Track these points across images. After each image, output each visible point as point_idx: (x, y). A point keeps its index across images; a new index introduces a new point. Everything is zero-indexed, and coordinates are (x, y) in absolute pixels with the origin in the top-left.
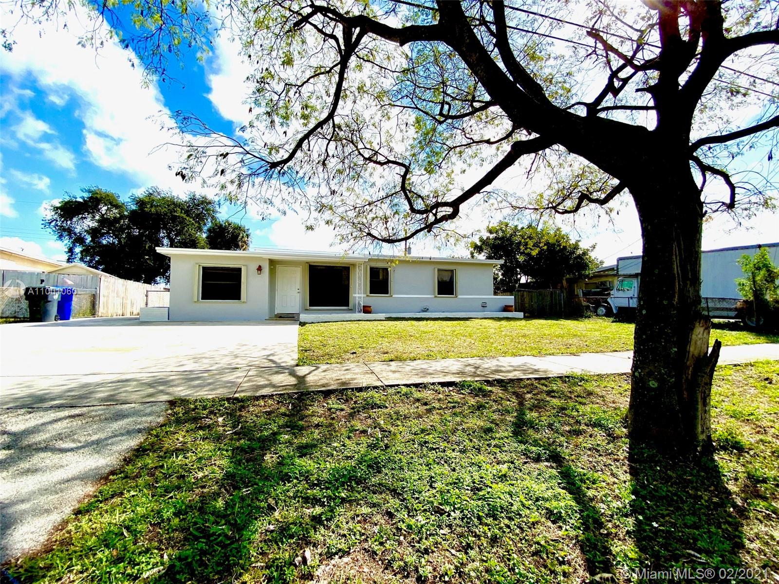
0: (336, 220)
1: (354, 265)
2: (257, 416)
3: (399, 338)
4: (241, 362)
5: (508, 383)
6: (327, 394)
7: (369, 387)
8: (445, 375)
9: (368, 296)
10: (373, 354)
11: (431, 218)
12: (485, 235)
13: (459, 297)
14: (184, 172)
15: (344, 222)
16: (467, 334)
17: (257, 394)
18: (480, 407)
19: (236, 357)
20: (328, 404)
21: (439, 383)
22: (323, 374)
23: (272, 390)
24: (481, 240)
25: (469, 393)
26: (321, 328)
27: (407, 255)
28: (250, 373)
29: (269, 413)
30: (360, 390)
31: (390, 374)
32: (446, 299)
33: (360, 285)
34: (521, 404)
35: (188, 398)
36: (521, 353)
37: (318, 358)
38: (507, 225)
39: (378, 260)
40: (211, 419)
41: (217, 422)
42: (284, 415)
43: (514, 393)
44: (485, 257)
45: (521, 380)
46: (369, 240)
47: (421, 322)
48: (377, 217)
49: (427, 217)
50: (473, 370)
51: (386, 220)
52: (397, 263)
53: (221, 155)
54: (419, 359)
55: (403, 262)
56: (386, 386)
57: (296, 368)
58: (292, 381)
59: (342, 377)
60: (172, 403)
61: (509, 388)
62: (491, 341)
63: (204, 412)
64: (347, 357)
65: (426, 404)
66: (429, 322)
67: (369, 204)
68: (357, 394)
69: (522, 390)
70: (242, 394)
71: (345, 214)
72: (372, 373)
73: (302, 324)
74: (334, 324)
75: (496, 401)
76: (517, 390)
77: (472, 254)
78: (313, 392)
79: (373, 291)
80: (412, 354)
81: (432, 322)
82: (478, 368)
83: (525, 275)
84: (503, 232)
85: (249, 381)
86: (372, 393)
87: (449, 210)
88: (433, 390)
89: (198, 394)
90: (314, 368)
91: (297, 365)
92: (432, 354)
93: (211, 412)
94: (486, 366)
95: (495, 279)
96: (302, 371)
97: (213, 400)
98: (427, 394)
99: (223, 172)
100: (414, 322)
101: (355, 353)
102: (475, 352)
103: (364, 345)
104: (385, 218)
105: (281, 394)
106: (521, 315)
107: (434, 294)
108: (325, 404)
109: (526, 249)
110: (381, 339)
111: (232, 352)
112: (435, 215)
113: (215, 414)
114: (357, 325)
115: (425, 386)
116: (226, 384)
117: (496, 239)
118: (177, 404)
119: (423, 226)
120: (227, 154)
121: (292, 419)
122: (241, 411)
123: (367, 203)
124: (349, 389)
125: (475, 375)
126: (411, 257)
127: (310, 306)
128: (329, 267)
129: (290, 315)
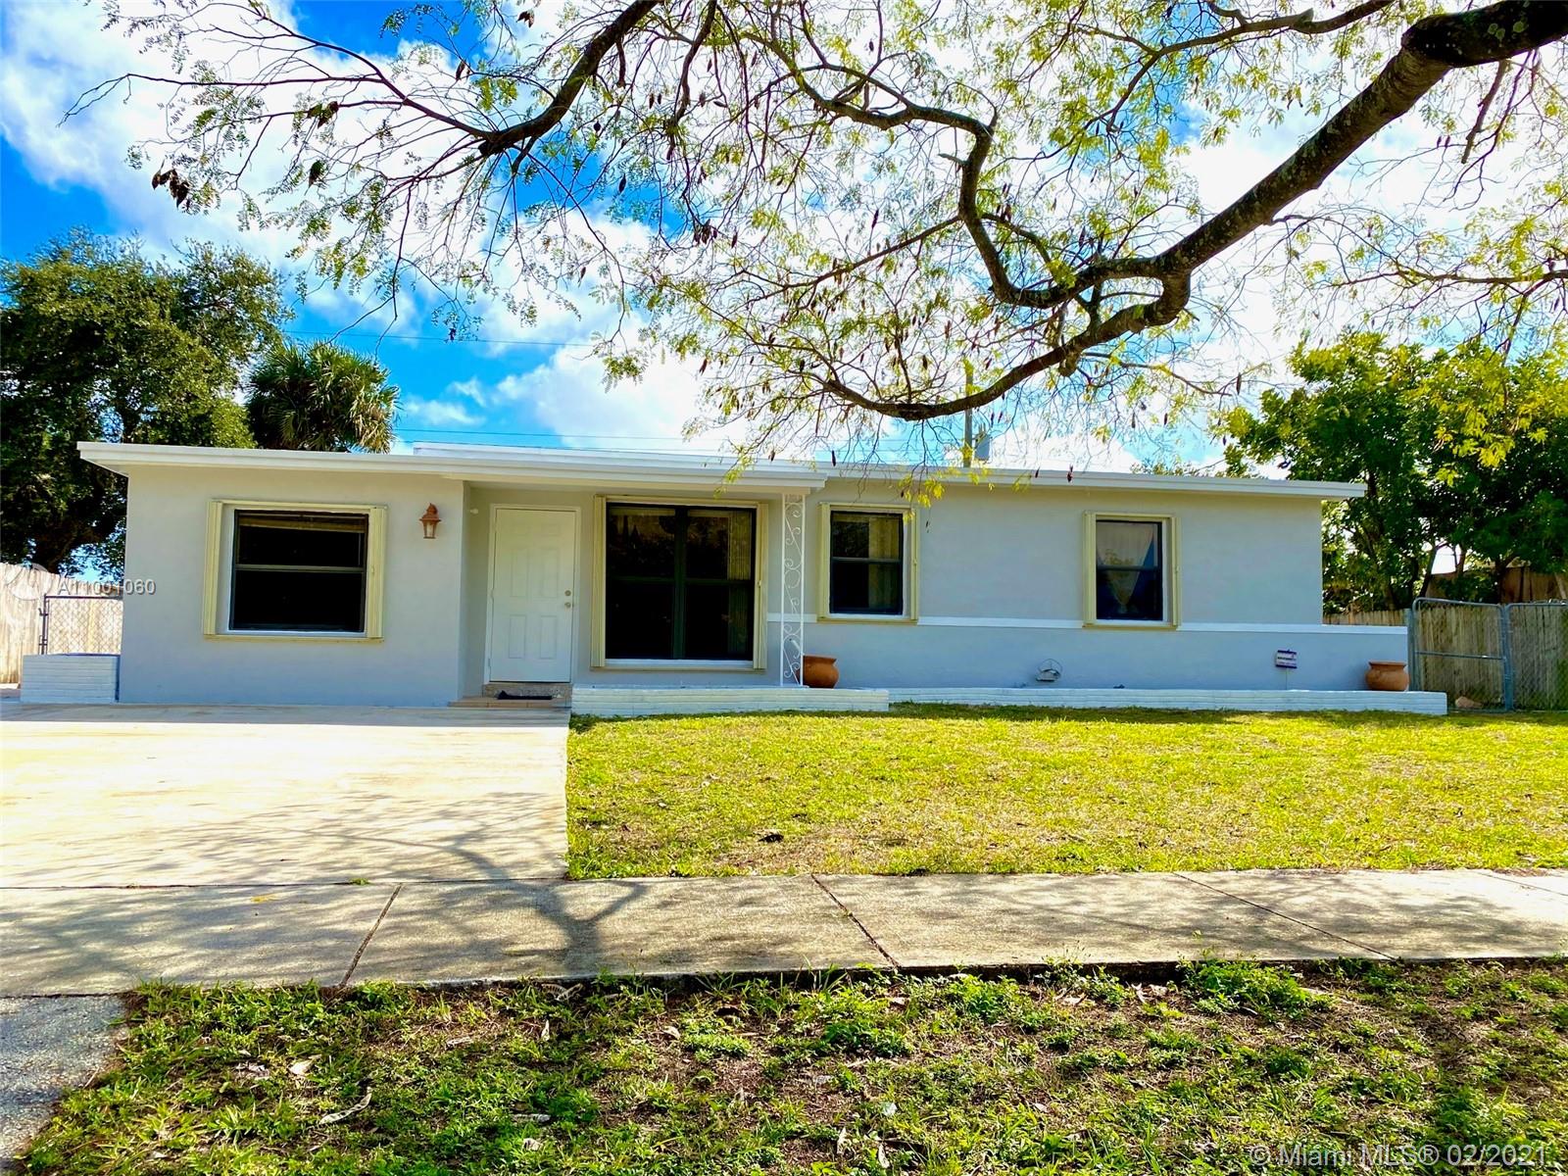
0: (711, 336)
1: (772, 503)
2: (427, 1062)
3: (948, 785)
4: (367, 859)
5: (1391, 978)
6: (683, 991)
7: (836, 974)
8: (1135, 939)
9: (821, 619)
10: (847, 845)
11: (1076, 322)
12: (1288, 383)
13: (1183, 627)
14: (183, 173)
15: (738, 343)
16: (1218, 776)
17: (427, 983)
18: (1277, 1069)
19: (349, 839)
20: (682, 1028)
21: (1112, 969)
22: (661, 915)
23: (479, 966)
24: (1271, 403)
25: (1233, 1012)
26: (650, 740)
27: (975, 464)
28: (400, 902)
29: (472, 1054)
30: (804, 981)
31: (916, 922)
32: (1130, 635)
33: (792, 577)
34: (1450, 1062)
35: (187, 985)
36: (1443, 854)
37: (639, 856)
38: (1376, 344)
39: (863, 485)
40: (267, 1064)
41: (286, 1076)
42: (526, 1062)
43: (1418, 1018)
44: (1286, 472)
45: (1447, 964)
46: (833, 408)
47: (1029, 726)
48: (862, 322)
49: (1060, 315)
50: (1247, 920)
51: (896, 331)
52: (938, 492)
53: (311, 113)
54: (1029, 870)
55: (962, 491)
56: (902, 971)
57: (566, 891)
58: (552, 937)
59: (735, 930)
60: (135, 1004)
61: (1399, 996)
62: (1320, 803)
63: (243, 1038)
64: (746, 853)
65: (1060, 1047)
66: (1062, 724)
67: (838, 272)
68: (792, 997)
69: (1449, 1005)
70: (376, 981)
71: (742, 312)
72: (849, 917)
73: (582, 723)
74: (697, 723)
75: (1345, 1049)
76: (1431, 1005)
77: (1233, 457)
78: (625, 981)
79: (839, 604)
80: (1001, 851)
81: (1073, 728)
82: (1268, 910)
83: (1452, 543)
84: (1362, 371)
85: (397, 928)
86: (849, 996)
87: (1147, 290)
88: (1090, 995)
89: (222, 972)
90: (626, 891)
91: (567, 878)
92: (1079, 851)
93: (268, 1041)
94: (1299, 903)
95: (1329, 558)
96: (587, 898)
97: (276, 995)
98: (1066, 1008)
99: (316, 171)
100: (1001, 725)
101: (778, 838)
102: (1251, 845)
103: (812, 810)
104: (896, 323)
105: (511, 985)
106: (1437, 701)
107: (1082, 615)
108: (672, 1030)
109: (1459, 439)
110: (873, 787)
111: (330, 823)
112: (1092, 307)
113: (282, 1048)
114: (783, 731)
115: (1054, 978)
116: (315, 942)
117: (1329, 400)
118: (150, 1008)
119: (1042, 351)
120: (334, 107)
121: (553, 1076)
122: (370, 1039)
123: (827, 269)
124: (762, 976)
125: (1254, 938)
126: (992, 473)
127: (608, 656)
128: (682, 510)
129: (536, 687)
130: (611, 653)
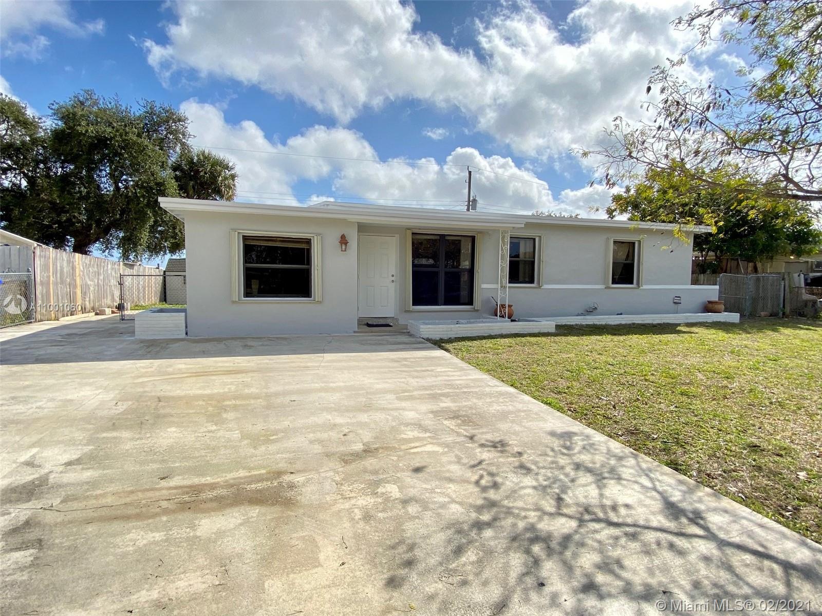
9: (505, 286)
33: (504, 269)
55: (561, 228)
79: (512, 279)
106: (735, 317)
107: (605, 283)
127: (413, 305)
128: (442, 236)
129: (381, 320)
130: (415, 303)
